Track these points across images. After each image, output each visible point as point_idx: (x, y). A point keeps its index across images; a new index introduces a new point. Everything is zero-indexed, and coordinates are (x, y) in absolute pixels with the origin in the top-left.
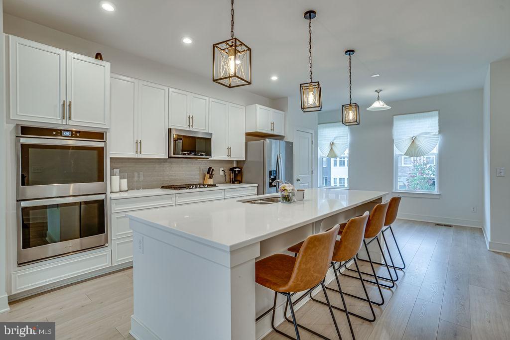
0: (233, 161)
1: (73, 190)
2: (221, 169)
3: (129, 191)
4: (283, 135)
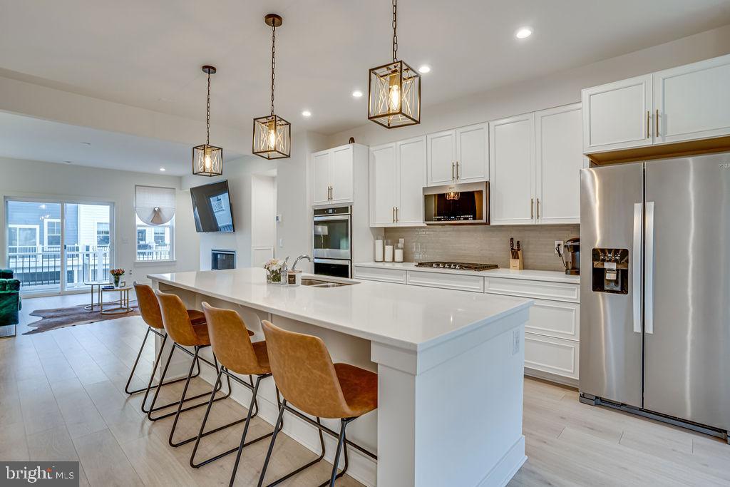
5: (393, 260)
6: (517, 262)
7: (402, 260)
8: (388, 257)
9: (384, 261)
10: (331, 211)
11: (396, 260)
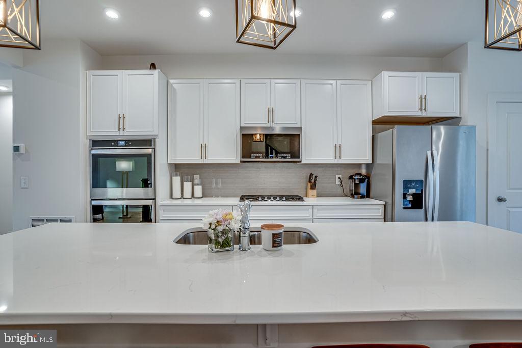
0: (361, 164)
1: (126, 194)
2: (337, 176)
3: (203, 198)
4: (457, 115)
5: (193, 196)
6: (314, 192)
7: (201, 196)
8: (187, 193)
9: (182, 197)
10: (123, 143)
11: (195, 196)
